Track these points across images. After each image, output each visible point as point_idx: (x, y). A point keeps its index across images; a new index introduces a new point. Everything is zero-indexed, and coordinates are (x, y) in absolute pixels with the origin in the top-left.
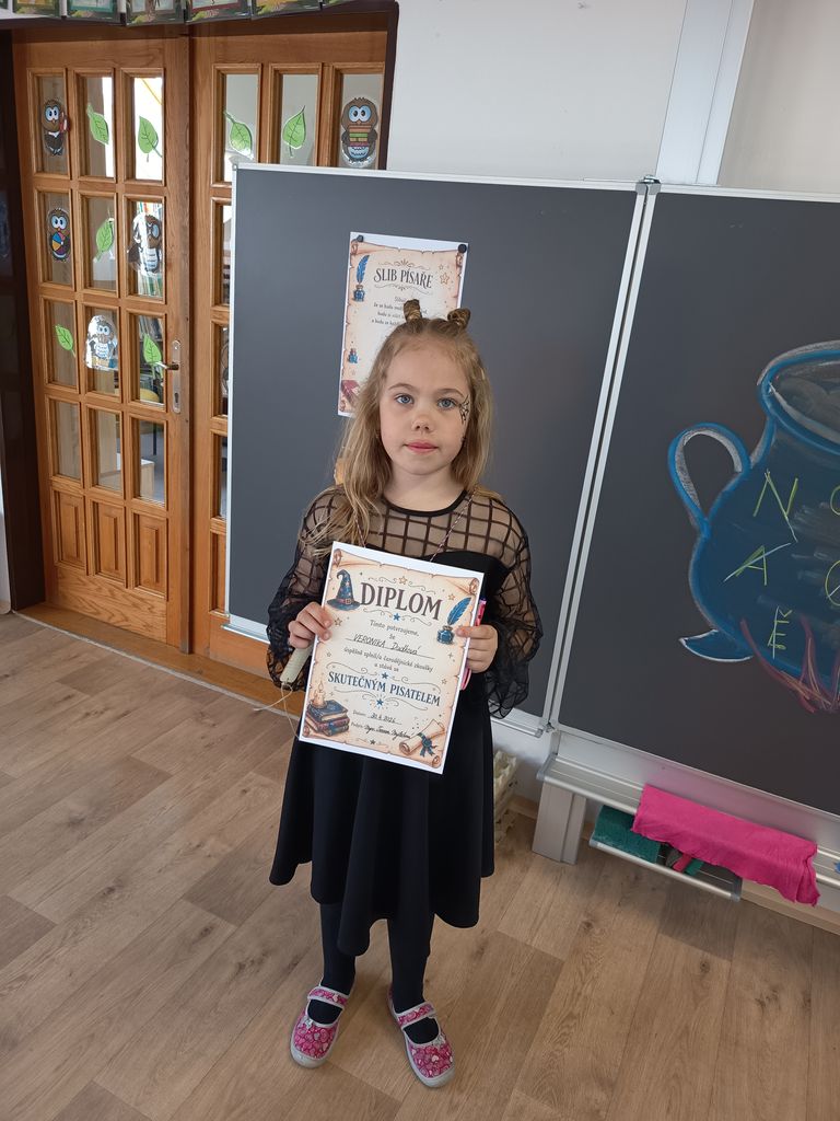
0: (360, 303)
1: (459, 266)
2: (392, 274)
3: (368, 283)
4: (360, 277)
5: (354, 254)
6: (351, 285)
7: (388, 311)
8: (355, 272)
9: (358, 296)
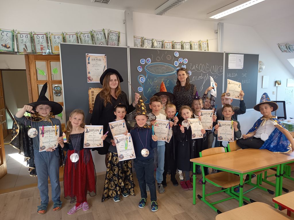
0: (89, 64)
1: (105, 58)
2: (95, 59)
3: (90, 61)
4: (89, 60)
5: (87, 57)
6: (87, 61)
7: (94, 65)
8: (88, 60)
9: (89, 63)
